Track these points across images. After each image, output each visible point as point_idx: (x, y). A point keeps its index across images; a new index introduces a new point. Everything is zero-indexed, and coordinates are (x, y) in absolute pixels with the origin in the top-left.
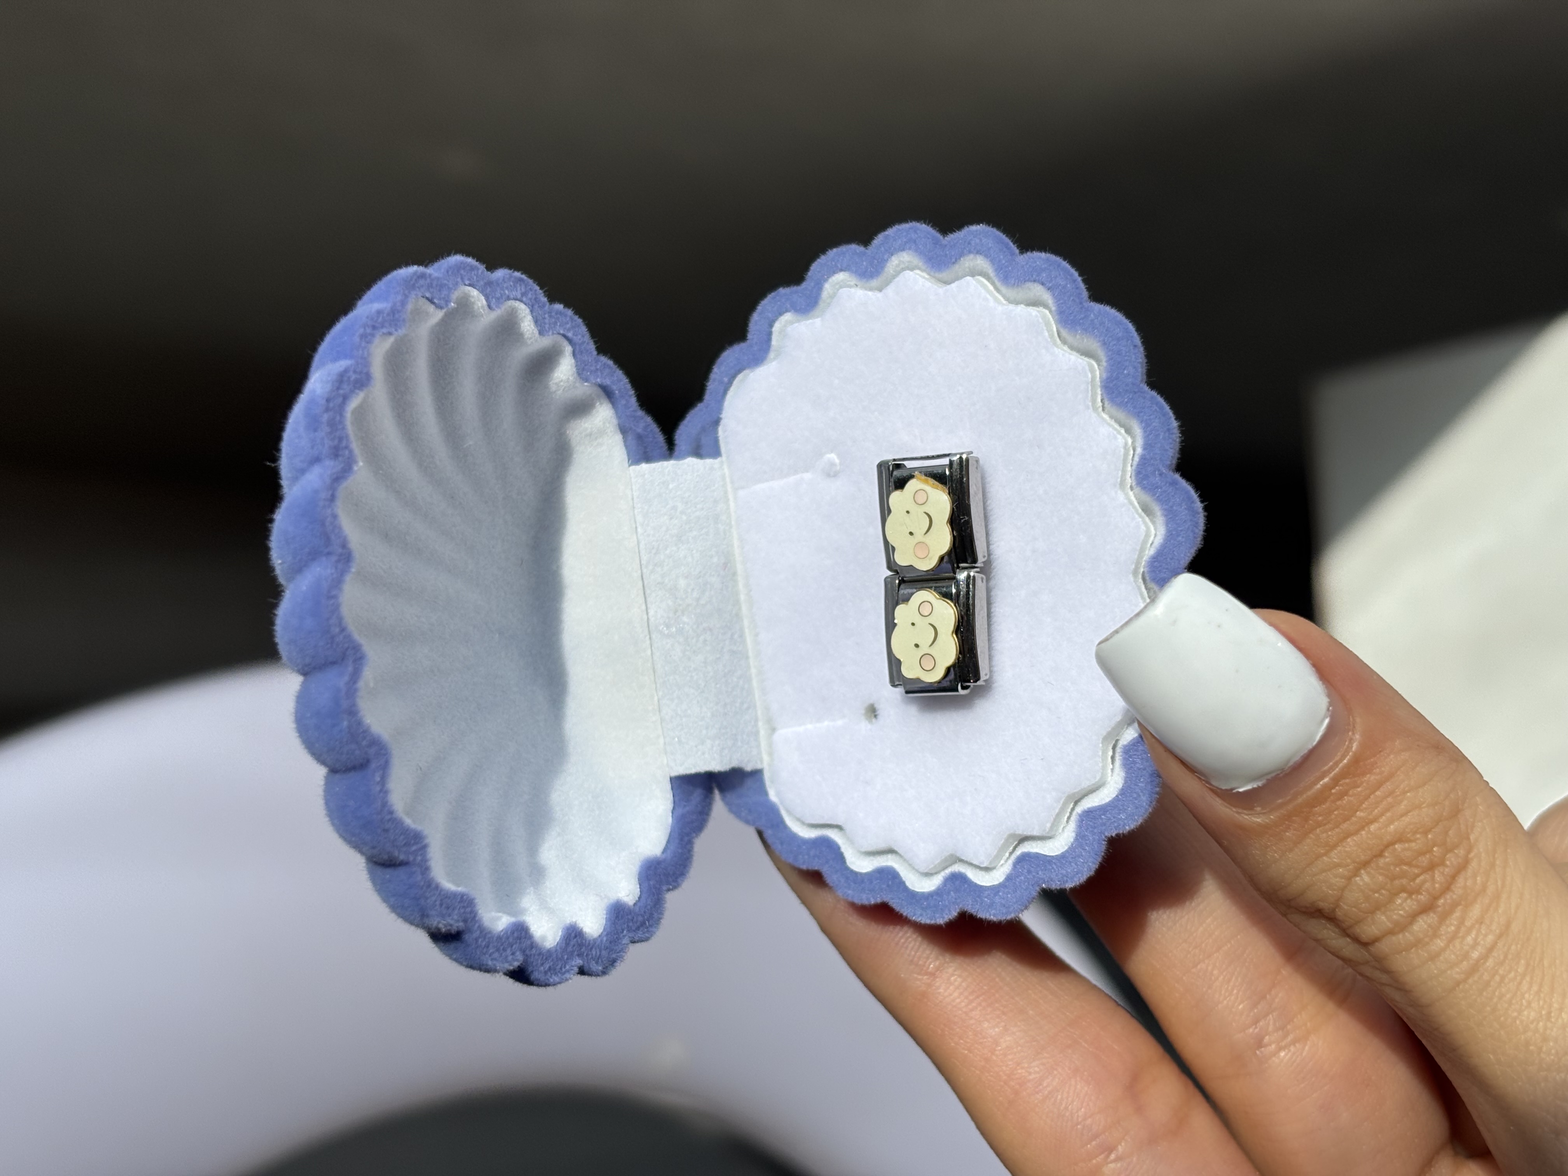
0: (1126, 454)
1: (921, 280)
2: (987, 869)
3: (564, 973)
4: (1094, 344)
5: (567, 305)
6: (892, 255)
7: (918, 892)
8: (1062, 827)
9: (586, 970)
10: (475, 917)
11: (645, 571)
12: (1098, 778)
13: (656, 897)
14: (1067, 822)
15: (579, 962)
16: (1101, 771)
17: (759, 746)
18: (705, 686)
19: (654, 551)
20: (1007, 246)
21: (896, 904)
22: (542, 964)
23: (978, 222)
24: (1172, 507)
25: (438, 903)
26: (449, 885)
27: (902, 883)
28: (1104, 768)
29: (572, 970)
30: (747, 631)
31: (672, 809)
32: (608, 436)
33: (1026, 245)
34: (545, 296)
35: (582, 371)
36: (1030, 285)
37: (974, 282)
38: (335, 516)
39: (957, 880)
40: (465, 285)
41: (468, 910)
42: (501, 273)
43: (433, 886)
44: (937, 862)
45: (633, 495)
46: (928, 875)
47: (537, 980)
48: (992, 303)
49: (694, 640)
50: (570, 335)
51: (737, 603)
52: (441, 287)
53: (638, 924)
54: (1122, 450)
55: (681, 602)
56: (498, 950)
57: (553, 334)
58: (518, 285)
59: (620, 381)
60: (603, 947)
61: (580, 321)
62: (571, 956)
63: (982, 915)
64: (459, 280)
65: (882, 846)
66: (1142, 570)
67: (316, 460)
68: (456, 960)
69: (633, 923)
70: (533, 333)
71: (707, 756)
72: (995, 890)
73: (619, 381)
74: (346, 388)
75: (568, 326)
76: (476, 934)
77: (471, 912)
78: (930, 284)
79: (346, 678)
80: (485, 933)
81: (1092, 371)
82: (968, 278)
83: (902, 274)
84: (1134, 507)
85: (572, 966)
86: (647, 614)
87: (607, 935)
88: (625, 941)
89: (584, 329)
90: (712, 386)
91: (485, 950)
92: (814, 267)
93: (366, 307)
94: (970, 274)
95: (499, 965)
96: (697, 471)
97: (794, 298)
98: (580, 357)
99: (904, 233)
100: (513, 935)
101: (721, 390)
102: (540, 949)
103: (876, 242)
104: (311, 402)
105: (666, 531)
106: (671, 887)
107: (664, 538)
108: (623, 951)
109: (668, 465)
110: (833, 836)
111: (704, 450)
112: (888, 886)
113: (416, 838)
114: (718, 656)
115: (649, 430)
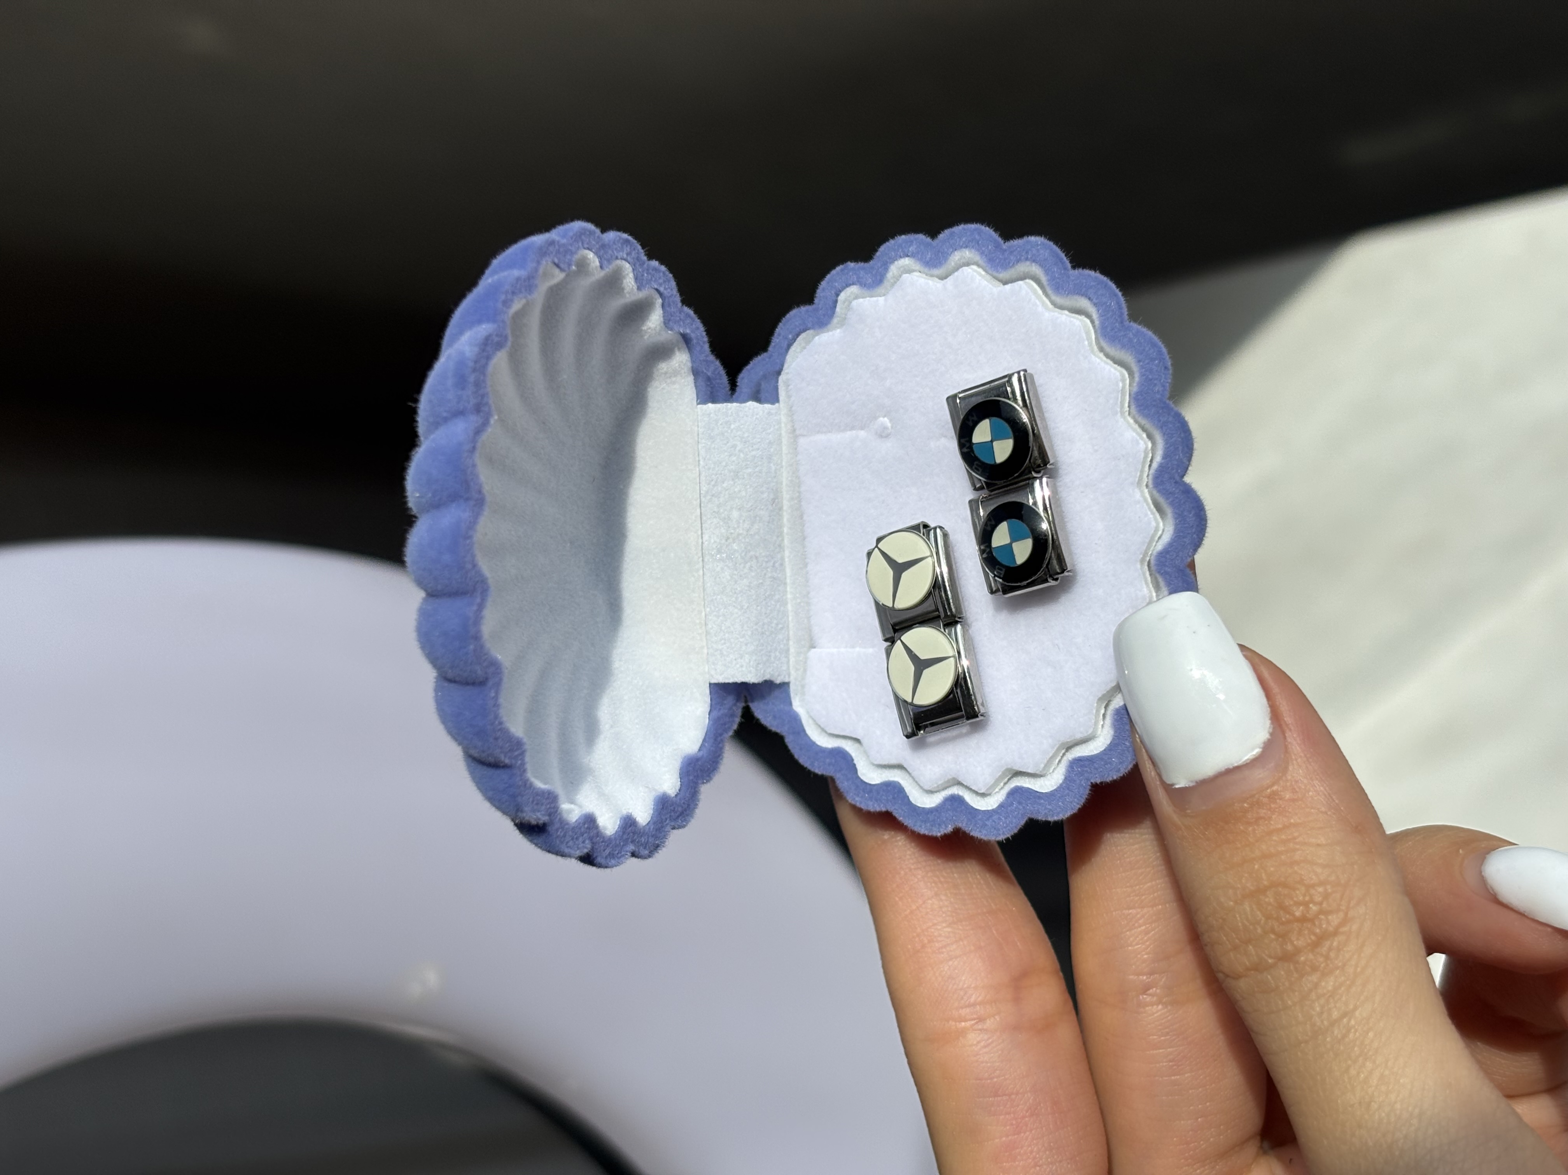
0: (1145, 457)
1: (978, 277)
2: (983, 795)
3: (620, 857)
4: (1129, 358)
5: (662, 263)
6: (956, 250)
7: (919, 807)
8: (1053, 768)
9: (636, 854)
10: (557, 811)
11: (703, 499)
12: (1090, 732)
13: (693, 790)
14: (1058, 764)
15: (631, 847)
16: (1093, 726)
17: (788, 662)
18: (748, 607)
19: (713, 483)
20: (1061, 260)
22: (604, 851)
23: (1038, 234)
25: (531, 800)
26: (539, 785)
27: (906, 797)
28: (1096, 724)
29: (627, 855)
30: (787, 560)
31: (709, 710)
32: (681, 376)
33: (1078, 261)
34: (646, 255)
35: (667, 322)
37: (1026, 286)
38: (474, 466)
39: (955, 801)
40: (585, 248)
41: (552, 805)
42: (612, 235)
43: (528, 785)
44: (940, 783)
45: (698, 431)
46: (931, 792)
47: (599, 864)
48: (1040, 309)
49: (742, 566)
50: (662, 289)
51: (780, 535)
52: (567, 251)
53: (678, 813)
54: (1143, 455)
55: (732, 531)
56: (572, 839)
57: (648, 288)
58: (625, 246)
59: (698, 328)
60: (650, 834)
61: (671, 275)
62: (626, 843)
64: (580, 244)
65: (893, 762)
66: (1148, 559)
67: (459, 413)
68: (536, 845)
69: (674, 813)
70: (632, 289)
71: (744, 669)
72: (989, 814)
73: (696, 329)
74: (488, 348)
75: (661, 281)
76: (557, 825)
77: (554, 808)
78: (986, 282)
79: (475, 608)
80: (563, 823)
81: (1123, 380)
82: (1021, 282)
83: (961, 270)
84: (1148, 504)
85: (627, 852)
86: (702, 537)
87: (654, 823)
88: (668, 828)
89: (673, 284)
90: (777, 340)
91: (562, 840)
92: (882, 248)
93: (506, 273)
94: (1022, 278)
95: (572, 852)
96: (757, 414)
97: (862, 273)
98: (668, 309)
99: (968, 234)
100: (584, 824)
101: (785, 345)
102: (604, 837)
103: (942, 236)
104: (461, 363)
105: (725, 466)
106: (705, 781)
107: (723, 472)
108: (665, 837)
109: (732, 407)
110: (849, 747)
111: (763, 395)
112: (894, 798)
113: (517, 745)
114: (761, 581)
115: (716, 373)
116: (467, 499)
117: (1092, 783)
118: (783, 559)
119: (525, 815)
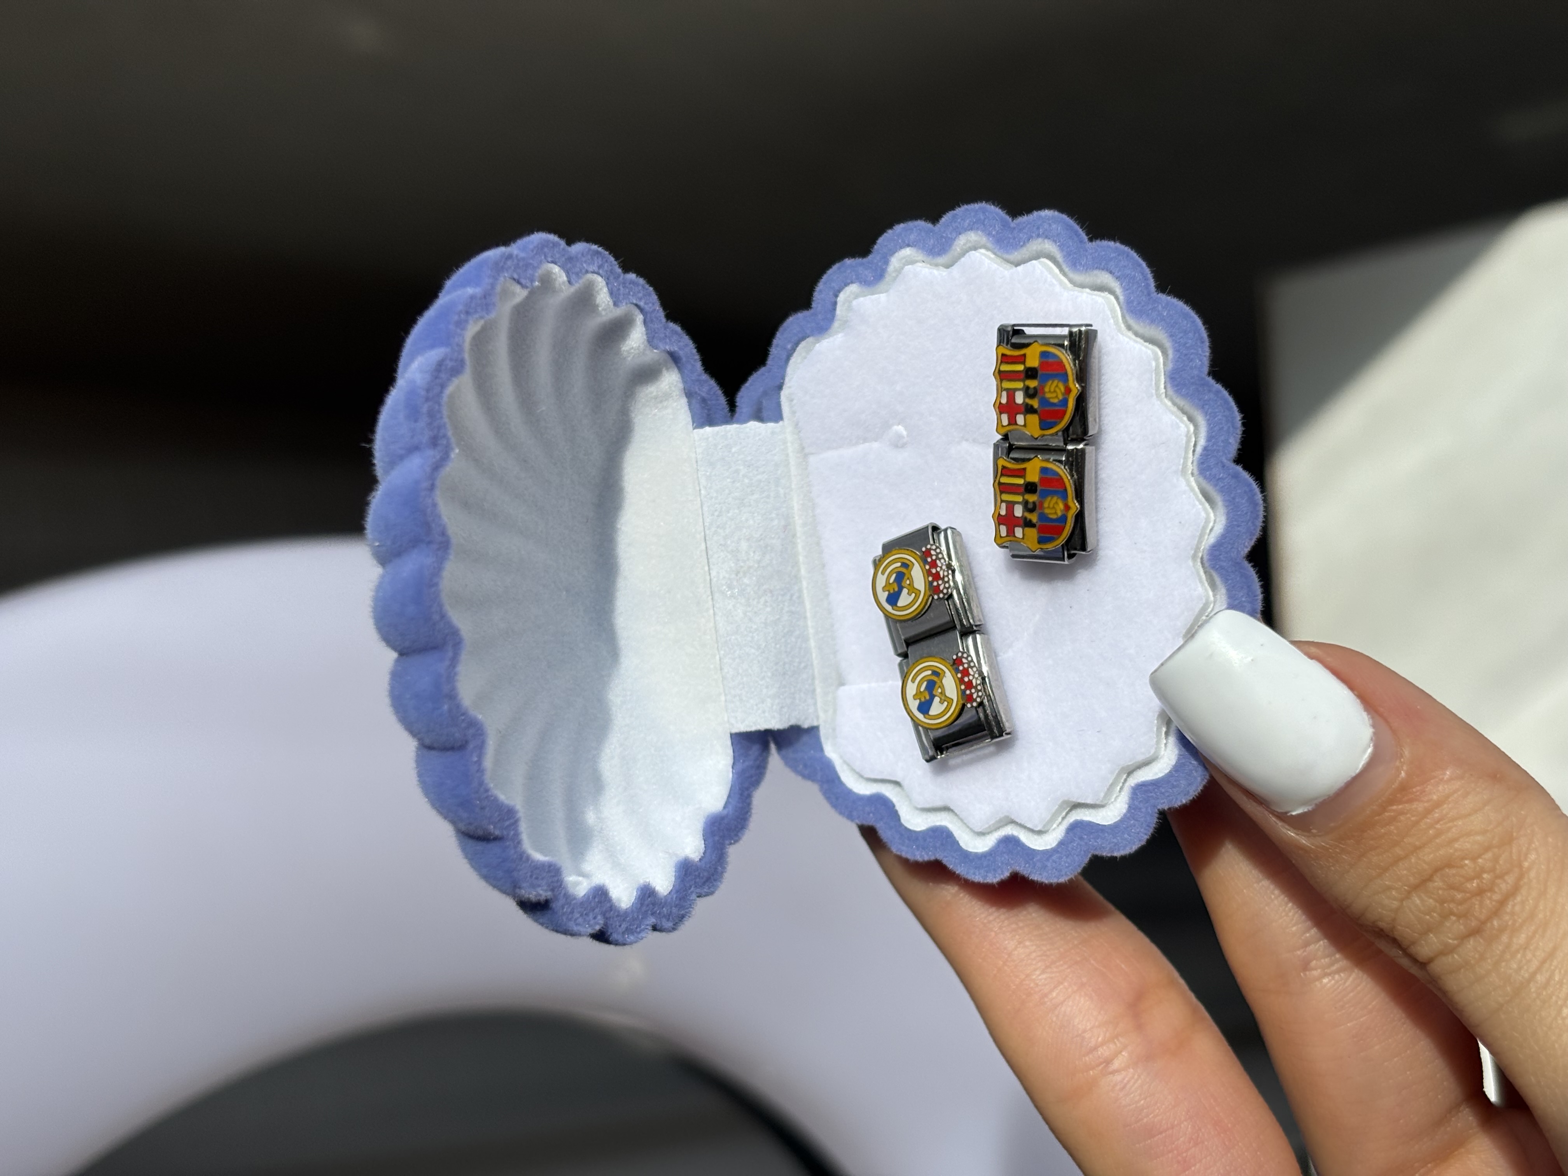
0: (1188, 442)
1: (987, 261)
2: (1040, 833)
3: (640, 932)
4: (1161, 334)
5: (640, 274)
6: (960, 234)
7: (971, 852)
8: (1115, 796)
9: (658, 928)
10: (561, 885)
11: (707, 532)
12: (1152, 752)
13: (720, 852)
14: (1120, 792)
15: (652, 920)
16: (1155, 746)
17: (815, 704)
18: (765, 646)
19: (716, 513)
20: (1076, 233)
21: (949, 862)
22: (620, 926)
23: (1050, 207)
24: (1234, 498)
25: (529, 874)
26: (538, 857)
27: (955, 843)
28: (1158, 743)
29: (646, 929)
30: (805, 591)
31: (732, 764)
32: (673, 399)
33: (1096, 232)
34: (620, 267)
35: (651, 340)
36: (1097, 271)
37: (1041, 266)
38: (435, 505)
39: (1010, 843)
40: (549, 262)
41: (555, 879)
42: (580, 247)
43: (524, 859)
44: (992, 822)
45: (697, 457)
46: (982, 834)
47: (615, 940)
48: (1058, 288)
49: (755, 602)
50: (642, 304)
51: (796, 564)
52: (527, 266)
53: (704, 879)
54: (1185, 438)
55: (742, 564)
56: (581, 915)
57: (626, 304)
58: (596, 258)
59: (687, 345)
60: (673, 905)
61: (651, 289)
62: (645, 915)
63: (1035, 877)
64: (543, 258)
65: (939, 804)
66: (1200, 555)
67: (414, 449)
68: (542, 924)
69: (700, 879)
70: (608, 304)
71: (767, 714)
72: (1047, 854)
73: (686, 346)
74: (443, 376)
75: (640, 295)
76: (562, 901)
77: (558, 881)
78: (997, 265)
79: (447, 663)
80: (569, 898)
81: (1156, 359)
82: (1034, 262)
83: (967, 254)
84: (1195, 494)
85: (647, 925)
86: (710, 574)
87: (677, 892)
88: (694, 896)
89: (654, 297)
90: (775, 351)
91: (570, 916)
92: (880, 241)
93: (459, 292)
94: (1037, 257)
95: (581, 929)
96: (760, 434)
97: (860, 269)
98: (651, 325)
99: (973, 214)
100: (595, 898)
101: (784, 356)
102: (619, 911)
103: (943, 220)
104: (412, 393)
105: (729, 494)
106: (732, 841)
107: (727, 501)
108: (690, 906)
109: (731, 429)
110: (888, 792)
111: (765, 414)
112: (942, 844)
113: (509, 814)
114: (778, 617)
115: (712, 393)
116: (429, 543)
117: (1159, 810)
118: (800, 591)
119: (523, 892)
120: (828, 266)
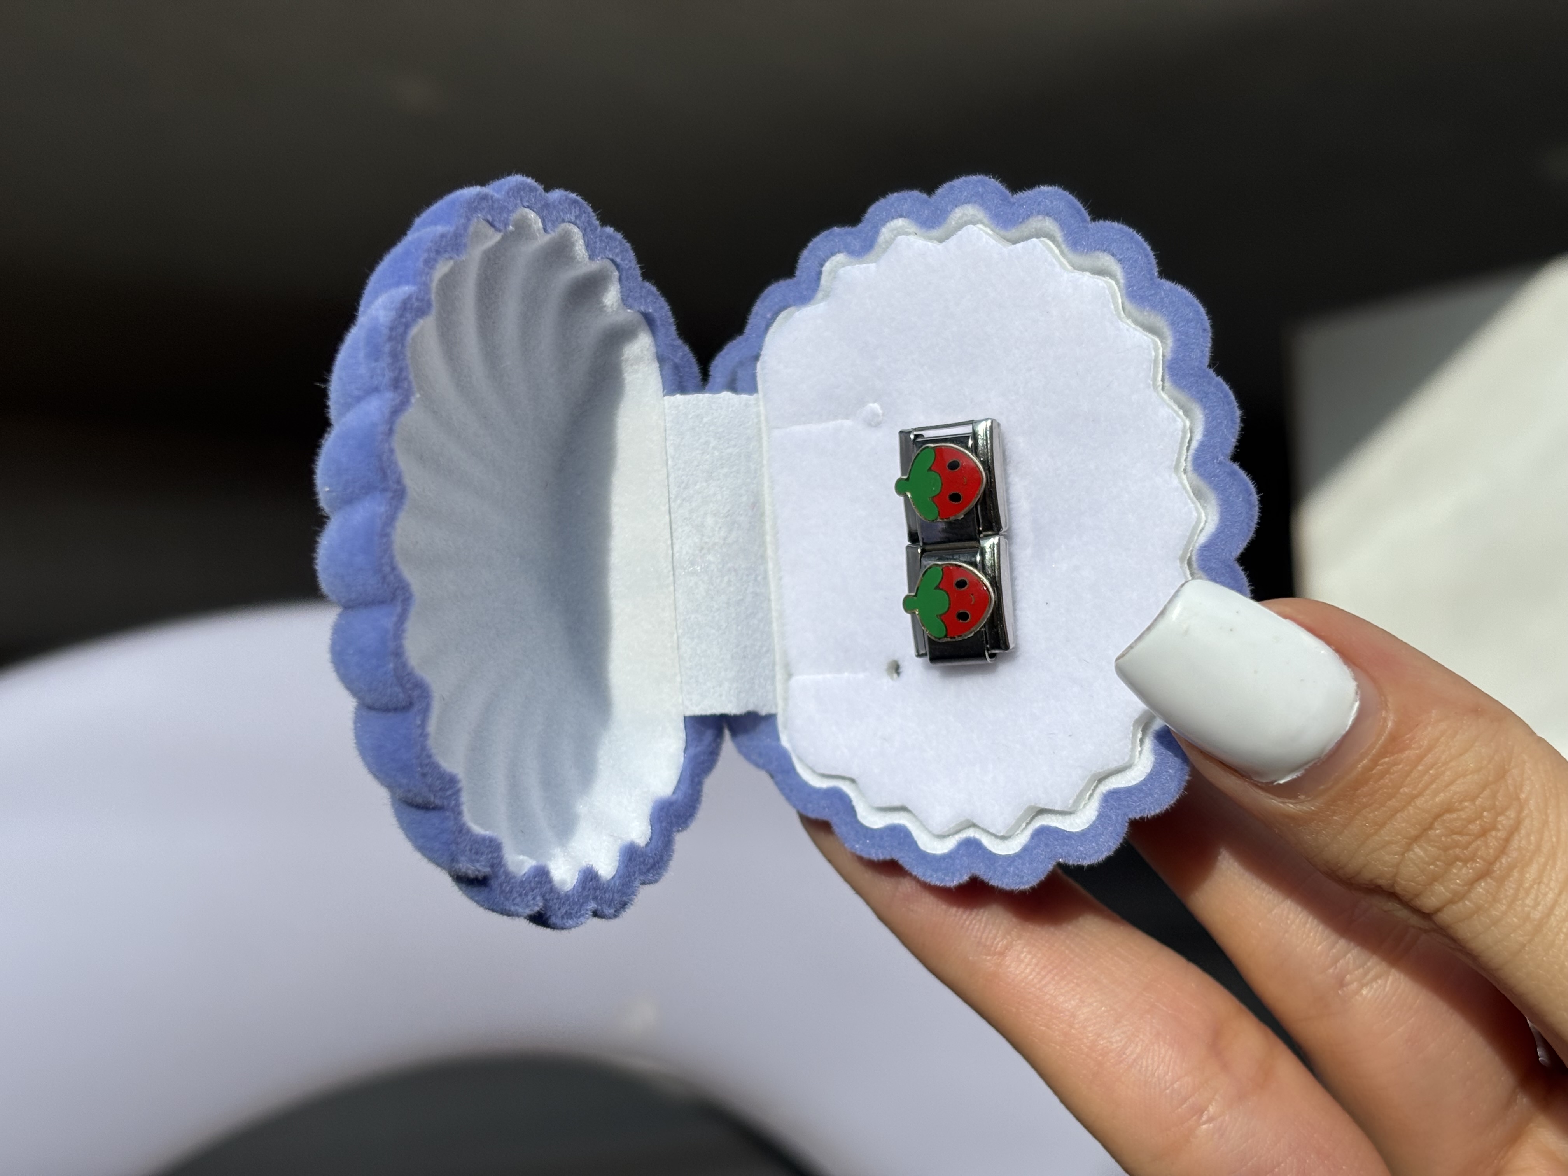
0: (1183, 438)
1: (985, 237)
2: (1003, 838)
3: (579, 917)
4: (1161, 322)
5: (618, 229)
6: (956, 207)
7: (929, 854)
8: (1084, 803)
9: (599, 913)
10: (501, 862)
11: (673, 505)
12: (1127, 759)
13: (666, 839)
14: (1089, 799)
15: (593, 905)
16: (1130, 753)
17: (774, 690)
18: (726, 627)
19: (684, 485)
20: (1079, 211)
21: (906, 861)
22: (559, 909)
23: (1051, 183)
24: (1228, 497)
25: (468, 848)
26: (477, 829)
27: (913, 843)
28: (1133, 750)
29: (586, 914)
30: (770, 573)
31: (684, 747)
32: (644, 364)
33: (1099, 211)
34: (598, 219)
35: (625, 300)
36: (1101, 254)
37: (1041, 245)
38: (392, 451)
39: (971, 845)
40: (524, 207)
41: (495, 855)
42: (557, 194)
43: (464, 831)
44: (952, 825)
45: (665, 426)
46: (942, 837)
47: (554, 924)
48: (1058, 269)
49: (718, 581)
50: (618, 260)
51: (763, 544)
52: (503, 209)
53: (649, 866)
54: (1181, 433)
55: (707, 540)
56: (520, 895)
57: (602, 258)
58: (573, 207)
59: (662, 308)
60: (616, 890)
61: (628, 245)
62: (586, 900)
63: (994, 882)
64: (519, 201)
65: (897, 803)
66: (1189, 555)
67: (373, 390)
68: (478, 902)
69: (644, 866)
70: (583, 257)
71: (724, 698)
72: (1010, 859)
73: (661, 308)
74: (409, 316)
75: (617, 250)
76: (501, 879)
77: (498, 857)
78: (994, 242)
79: (394, 619)
80: (508, 876)
81: (1156, 349)
82: (1035, 239)
83: (965, 228)
84: (1187, 492)
85: (588, 910)
86: (672, 548)
87: (620, 877)
88: (637, 883)
89: (631, 254)
90: (754, 320)
91: (509, 895)
92: (872, 210)
93: (428, 229)
94: (1036, 236)
95: (520, 910)
96: (733, 406)
97: (849, 239)
98: (625, 283)
99: (971, 186)
100: (535, 878)
101: (763, 325)
102: (559, 893)
103: (940, 191)
104: (374, 331)
105: (697, 466)
106: (680, 829)
107: (695, 473)
108: (634, 893)
109: (703, 398)
110: (846, 787)
111: (739, 384)
112: (899, 844)
113: (450, 783)
114: (741, 597)
115: (685, 359)
116: (384, 490)
117: (1130, 819)
118: (766, 572)
119: (461, 865)
120: (815, 233)
